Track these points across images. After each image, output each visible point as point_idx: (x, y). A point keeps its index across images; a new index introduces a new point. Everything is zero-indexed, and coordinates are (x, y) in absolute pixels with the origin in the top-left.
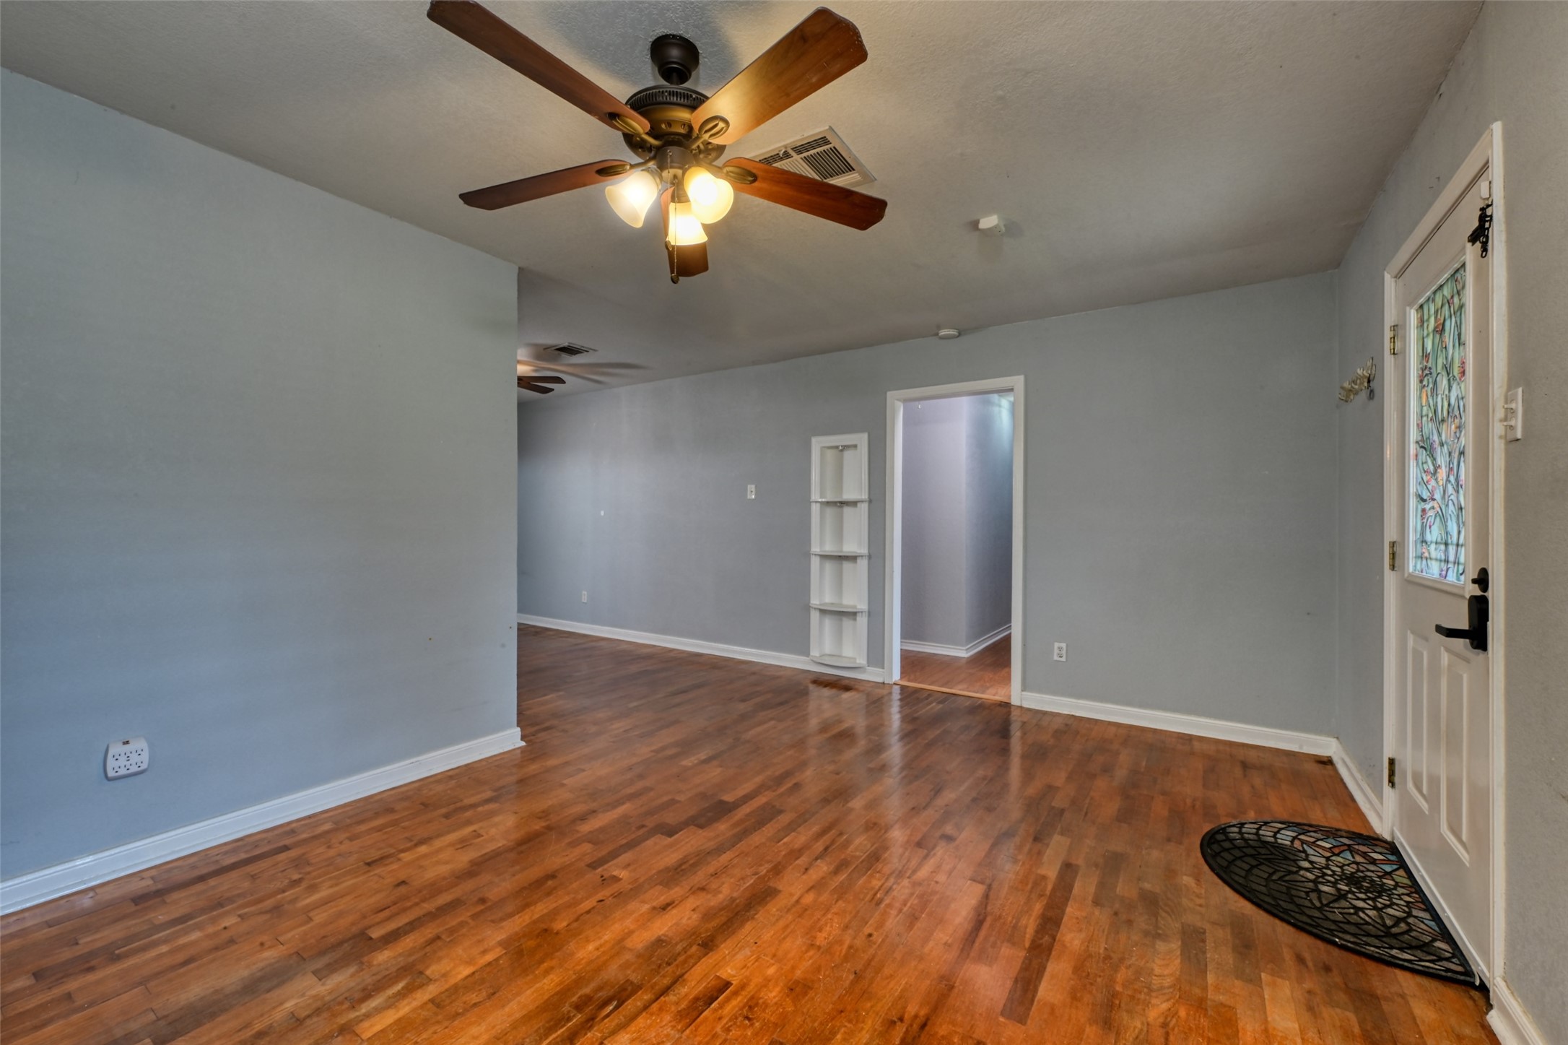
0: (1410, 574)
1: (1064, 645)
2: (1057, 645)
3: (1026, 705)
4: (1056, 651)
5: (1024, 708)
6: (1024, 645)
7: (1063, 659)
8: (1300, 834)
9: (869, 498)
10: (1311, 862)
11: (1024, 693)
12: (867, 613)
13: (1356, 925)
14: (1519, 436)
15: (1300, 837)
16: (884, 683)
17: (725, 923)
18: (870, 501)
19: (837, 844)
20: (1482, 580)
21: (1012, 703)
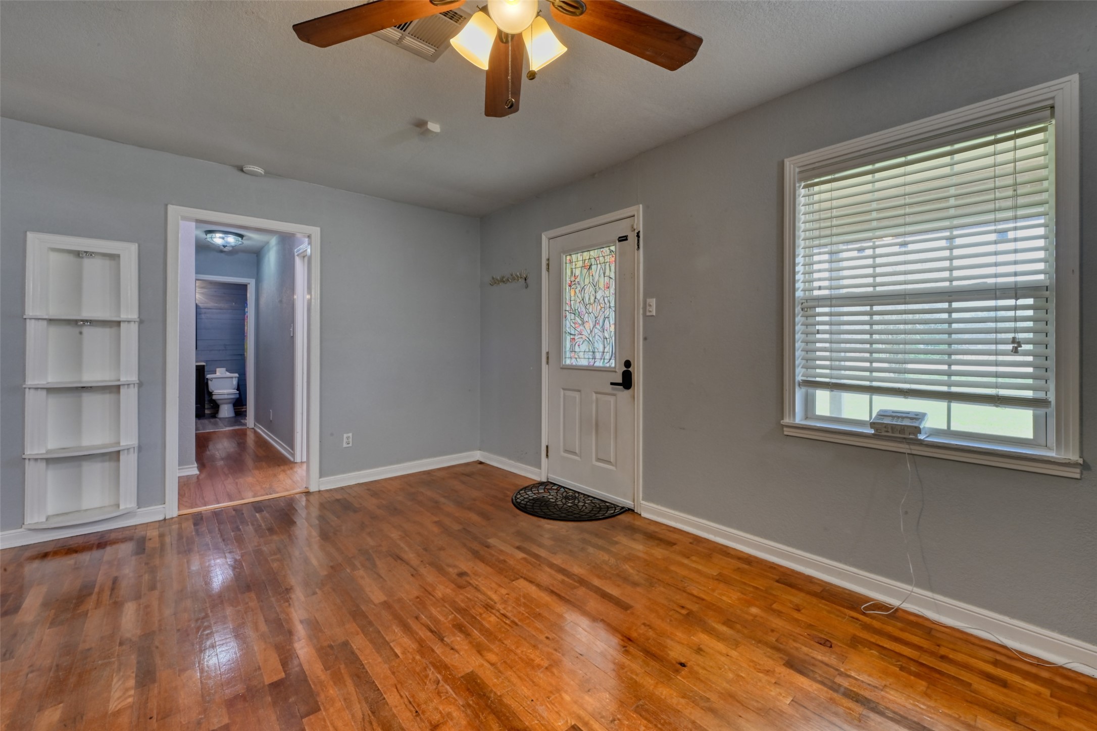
0: (563, 365)
1: (350, 435)
2: (345, 436)
3: (323, 488)
4: (345, 440)
5: (322, 491)
6: (320, 442)
7: (350, 445)
8: (546, 486)
9: (139, 317)
10: (552, 495)
11: (321, 479)
12: (136, 450)
13: (571, 512)
14: (654, 315)
15: (547, 487)
16: (165, 519)
17: (499, 718)
18: (141, 322)
19: (430, 623)
20: (628, 364)
21: (311, 491)
